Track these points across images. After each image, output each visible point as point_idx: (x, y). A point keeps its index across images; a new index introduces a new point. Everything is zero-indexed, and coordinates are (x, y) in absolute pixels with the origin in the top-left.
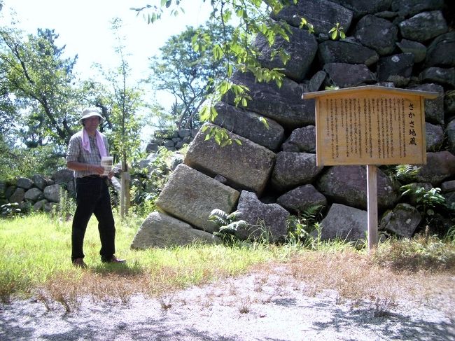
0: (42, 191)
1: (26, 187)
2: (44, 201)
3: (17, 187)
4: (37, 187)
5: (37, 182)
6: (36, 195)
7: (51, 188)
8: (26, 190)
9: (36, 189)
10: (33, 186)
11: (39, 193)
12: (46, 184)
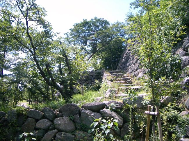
0: (52, 121)
1: (37, 118)
2: (55, 131)
3: (28, 117)
4: (47, 118)
5: (47, 115)
6: (47, 125)
7: (60, 120)
8: (37, 120)
9: (47, 120)
10: (44, 117)
11: (49, 123)
12: (56, 116)
